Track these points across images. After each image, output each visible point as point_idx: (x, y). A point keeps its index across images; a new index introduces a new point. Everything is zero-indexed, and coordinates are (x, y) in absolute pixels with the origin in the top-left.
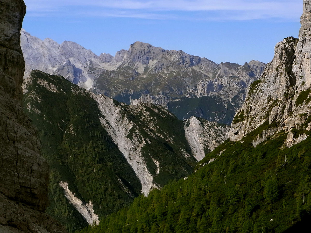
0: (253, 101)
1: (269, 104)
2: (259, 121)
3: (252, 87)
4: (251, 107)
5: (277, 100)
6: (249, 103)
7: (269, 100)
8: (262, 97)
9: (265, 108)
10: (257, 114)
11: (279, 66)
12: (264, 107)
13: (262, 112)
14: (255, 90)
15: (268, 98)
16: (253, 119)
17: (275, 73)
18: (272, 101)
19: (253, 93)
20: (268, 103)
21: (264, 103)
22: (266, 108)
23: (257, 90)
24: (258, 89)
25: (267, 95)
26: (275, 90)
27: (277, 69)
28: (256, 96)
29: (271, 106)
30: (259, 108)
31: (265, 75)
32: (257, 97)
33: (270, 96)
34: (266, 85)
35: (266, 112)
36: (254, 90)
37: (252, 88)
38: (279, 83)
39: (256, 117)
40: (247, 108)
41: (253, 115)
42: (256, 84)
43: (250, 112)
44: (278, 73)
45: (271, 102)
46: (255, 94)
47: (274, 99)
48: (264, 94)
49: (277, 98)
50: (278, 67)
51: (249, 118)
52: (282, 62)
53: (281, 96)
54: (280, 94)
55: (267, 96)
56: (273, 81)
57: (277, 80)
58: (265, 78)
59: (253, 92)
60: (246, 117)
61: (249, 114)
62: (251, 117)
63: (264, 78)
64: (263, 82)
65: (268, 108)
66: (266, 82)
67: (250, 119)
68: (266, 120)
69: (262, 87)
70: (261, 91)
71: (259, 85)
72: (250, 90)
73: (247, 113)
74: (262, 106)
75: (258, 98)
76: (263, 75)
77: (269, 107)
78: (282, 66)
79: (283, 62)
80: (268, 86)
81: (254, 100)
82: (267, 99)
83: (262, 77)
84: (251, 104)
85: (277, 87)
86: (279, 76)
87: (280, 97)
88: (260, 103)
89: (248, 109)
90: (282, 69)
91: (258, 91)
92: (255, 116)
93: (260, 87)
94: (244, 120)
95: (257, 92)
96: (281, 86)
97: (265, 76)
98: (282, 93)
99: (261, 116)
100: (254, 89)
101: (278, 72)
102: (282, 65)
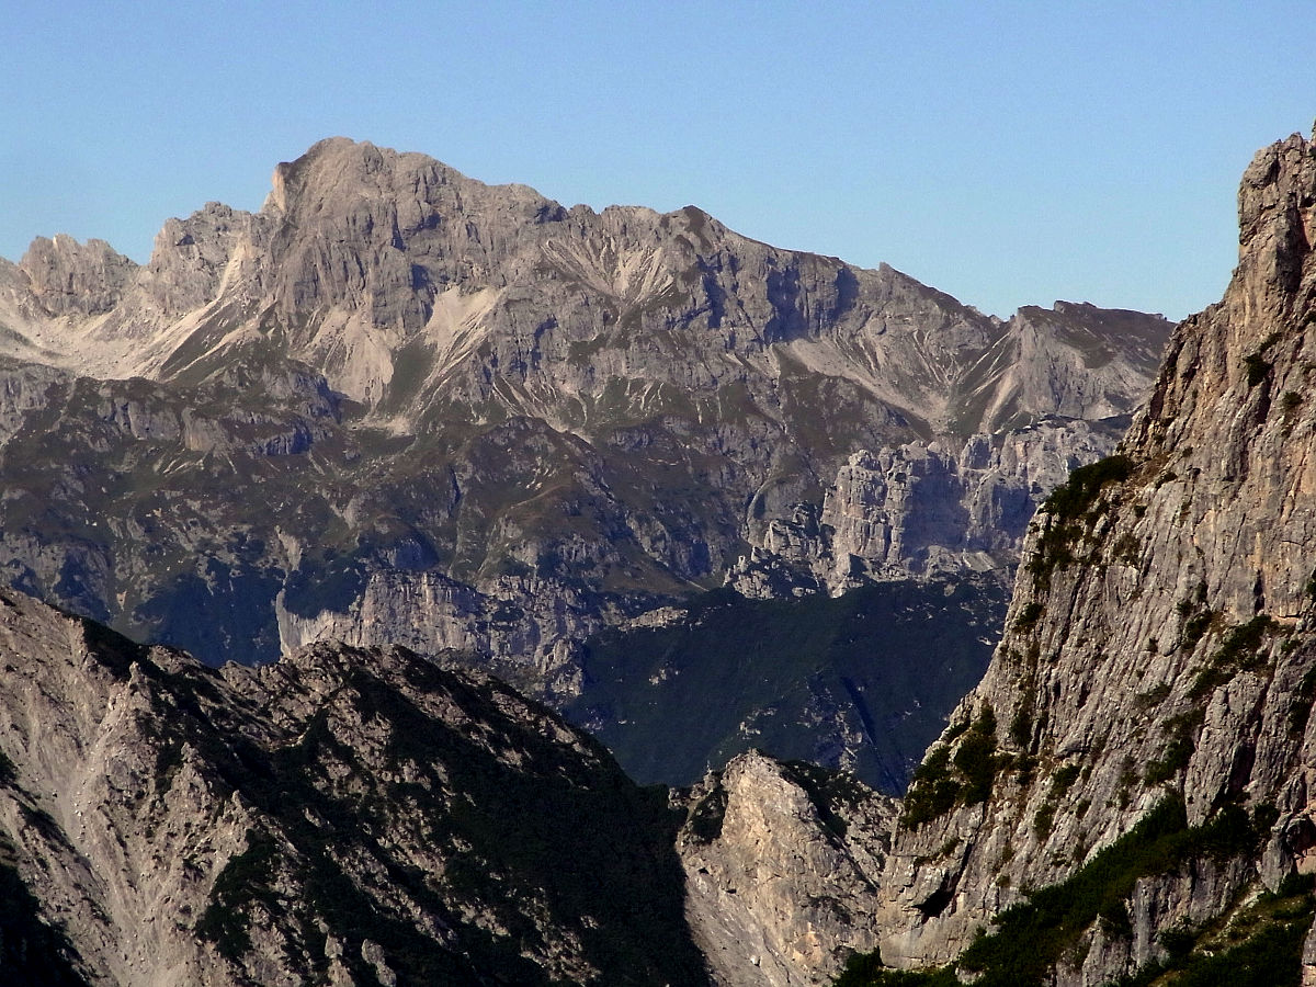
0: (1065, 635)
1: (1192, 662)
2: (1110, 804)
3: (1056, 517)
4: (1051, 683)
5: (1262, 625)
6: (1034, 653)
7: (1197, 620)
8: (1136, 595)
9: (1163, 691)
10: (1102, 742)
11: (1274, 339)
12: (1151, 682)
13: (1135, 722)
14: (1081, 543)
15: (1185, 609)
16: (1065, 780)
17: (1242, 400)
18: (1220, 631)
19: (1063, 568)
20: (1188, 647)
21: (1153, 647)
22: (1169, 689)
23: (1099, 543)
24: (1104, 531)
25: (1182, 579)
26: (1244, 543)
27: (1259, 370)
28: (1090, 596)
29: (1214, 671)
30: (1112, 696)
31: (1165, 414)
32: (1098, 596)
33: (1203, 587)
34: (1170, 498)
35: (1167, 726)
36: (1076, 541)
37: (1061, 522)
38: (1277, 480)
39: (1090, 768)
40: (1017, 696)
41: (1069, 752)
42: (1093, 493)
43: (1043, 723)
44: (1265, 402)
45: (1210, 645)
46: (1082, 578)
47: (1237, 615)
48: (1152, 579)
49: (1259, 605)
50: (1264, 347)
51: (1034, 777)
52: (1298, 305)
53: (1294, 588)
54: (1280, 578)
55: (1181, 592)
56: (1224, 464)
57: (1258, 463)
58: (1167, 443)
59: (1066, 559)
60: (1011, 769)
61: (1037, 742)
62: (1048, 766)
63: (1160, 439)
64: (1152, 472)
65: (1183, 688)
66: (1171, 477)
67: (1043, 785)
68: (1169, 789)
69: (1140, 512)
70: (1129, 548)
71: (1117, 502)
72: (1041, 544)
73: (1021, 730)
74: (1141, 674)
75: (1109, 607)
76: (1147, 421)
77: (1191, 684)
78: (1300, 345)
79: (1306, 307)
80: (1185, 507)
81: (1077, 627)
82: (1174, 618)
83: (1144, 431)
84: (1054, 659)
85: (1258, 514)
86: (1273, 425)
87: (1287, 601)
88: (1126, 649)
89: (1031, 697)
90: (1297, 371)
91: (1107, 553)
92: (1081, 759)
93: (1126, 514)
94: (995, 792)
95: (1096, 557)
96: (1287, 508)
97: (1169, 422)
98: (1296, 568)
99: (1130, 761)
100: (1075, 534)
101: (1266, 391)
102: (1301, 329)
